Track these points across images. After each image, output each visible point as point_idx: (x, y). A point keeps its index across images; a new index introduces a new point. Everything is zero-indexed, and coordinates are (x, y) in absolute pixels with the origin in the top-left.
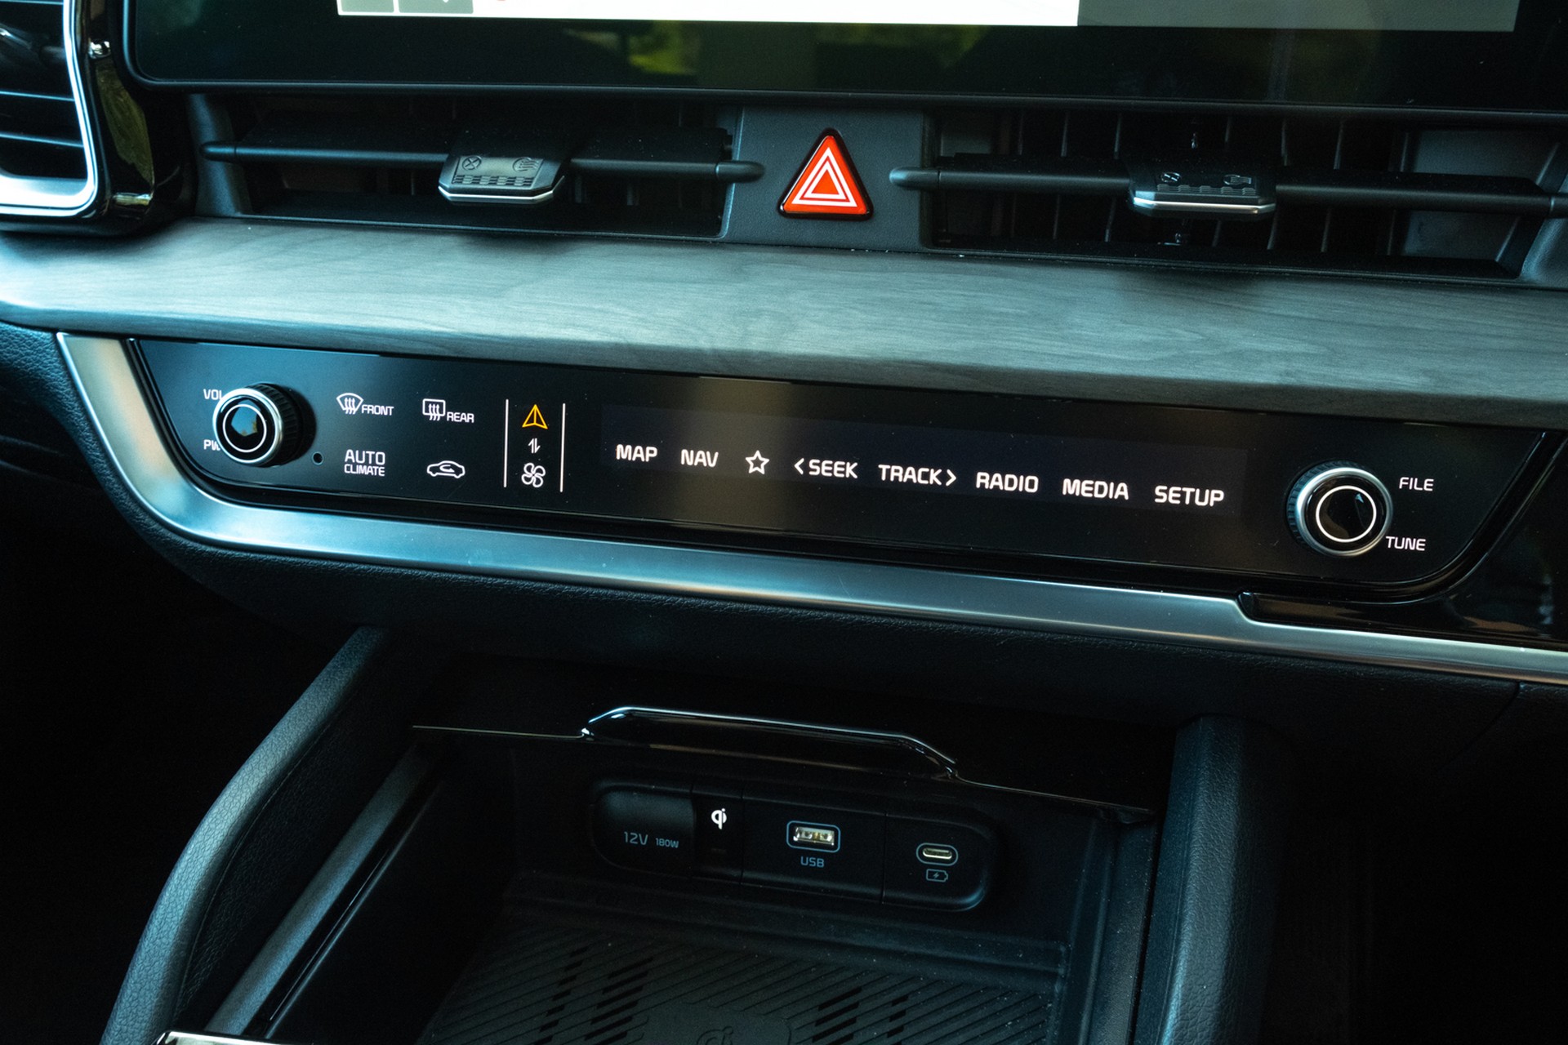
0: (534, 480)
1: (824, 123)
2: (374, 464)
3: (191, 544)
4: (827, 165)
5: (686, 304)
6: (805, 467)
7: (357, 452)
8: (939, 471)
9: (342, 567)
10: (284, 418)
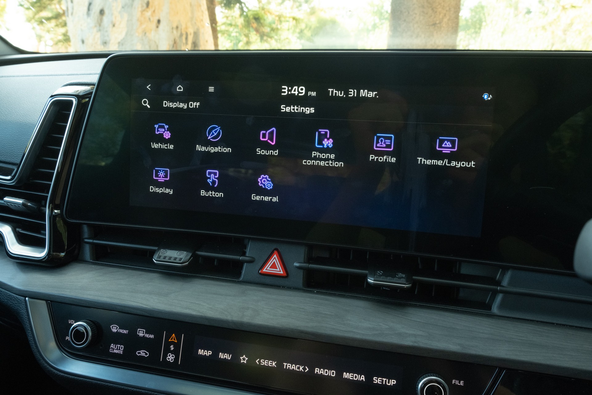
0: (171, 359)
1: (275, 246)
2: (119, 349)
3: (56, 372)
4: (275, 260)
5: (225, 303)
6: (259, 362)
7: (115, 345)
8: (303, 367)
9: (105, 384)
10: (92, 333)
